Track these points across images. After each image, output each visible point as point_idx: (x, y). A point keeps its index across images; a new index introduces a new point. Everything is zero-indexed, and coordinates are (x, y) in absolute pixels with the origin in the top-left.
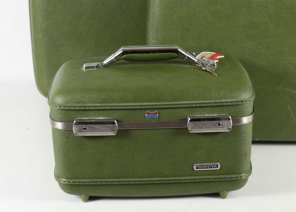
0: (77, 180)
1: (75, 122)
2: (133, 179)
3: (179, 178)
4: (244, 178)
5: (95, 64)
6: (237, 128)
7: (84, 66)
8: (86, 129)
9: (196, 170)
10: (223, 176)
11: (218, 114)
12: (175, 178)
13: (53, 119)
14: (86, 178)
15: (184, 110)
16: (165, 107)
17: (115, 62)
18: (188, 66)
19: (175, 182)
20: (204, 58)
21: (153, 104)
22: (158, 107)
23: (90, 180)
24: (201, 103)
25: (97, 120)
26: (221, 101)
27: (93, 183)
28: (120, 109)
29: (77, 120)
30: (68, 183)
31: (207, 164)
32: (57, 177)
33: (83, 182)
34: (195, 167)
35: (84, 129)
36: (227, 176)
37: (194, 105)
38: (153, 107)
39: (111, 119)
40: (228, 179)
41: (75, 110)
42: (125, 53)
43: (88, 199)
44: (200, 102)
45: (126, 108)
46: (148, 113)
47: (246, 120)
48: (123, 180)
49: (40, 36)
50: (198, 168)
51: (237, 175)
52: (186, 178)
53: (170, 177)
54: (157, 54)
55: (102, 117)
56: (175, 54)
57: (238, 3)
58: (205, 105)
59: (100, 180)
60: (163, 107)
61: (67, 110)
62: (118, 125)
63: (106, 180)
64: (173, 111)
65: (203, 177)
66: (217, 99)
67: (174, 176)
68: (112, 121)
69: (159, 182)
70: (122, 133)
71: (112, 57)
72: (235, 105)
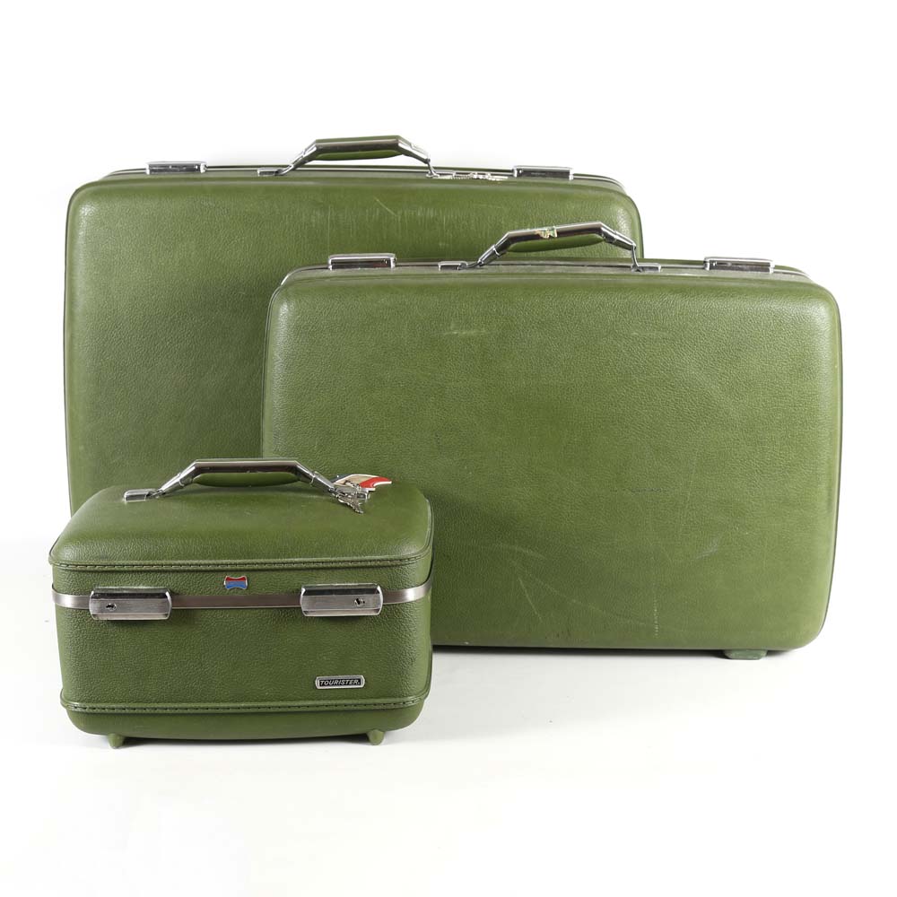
0: (99, 705)
1: (93, 593)
2: (202, 705)
3: (289, 704)
4: (411, 704)
5: (146, 492)
6: (394, 610)
7: (126, 494)
8: (112, 606)
9: (319, 687)
10: (371, 701)
11: (359, 582)
12: (280, 704)
13: (57, 589)
14: (115, 702)
15: (293, 574)
16: (260, 567)
17: (182, 487)
18: (315, 497)
19: (280, 710)
20: (348, 484)
21: (238, 561)
22: (247, 567)
23: (122, 705)
24: (326, 562)
25: (136, 590)
26: (363, 558)
27: (127, 711)
28: (178, 571)
29: (98, 589)
30: (83, 710)
31: (340, 677)
32: (65, 701)
33: (109, 708)
34: (317, 683)
35: (109, 606)
36: (377, 701)
37: (312, 565)
38: (238, 567)
39: (160, 589)
40: (381, 707)
41: (96, 572)
42: (199, 470)
43: (121, 742)
44: (324, 559)
45: (187, 568)
46: (228, 579)
47: (412, 594)
48: (184, 705)
49: (82, 448)
50: (323, 685)
51: (398, 700)
52: (300, 703)
53: (272, 701)
54: (259, 473)
55: (144, 585)
56: (292, 475)
57: (421, 388)
58: (334, 565)
59: (140, 705)
60: (256, 567)
61: (79, 571)
62: (172, 600)
63: (152, 705)
64: (274, 575)
65: (334, 702)
66: (354, 554)
67: (279, 700)
68: (161, 591)
69: (251, 710)
70: (182, 615)
71: (176, 480)
72: (389, 566)
